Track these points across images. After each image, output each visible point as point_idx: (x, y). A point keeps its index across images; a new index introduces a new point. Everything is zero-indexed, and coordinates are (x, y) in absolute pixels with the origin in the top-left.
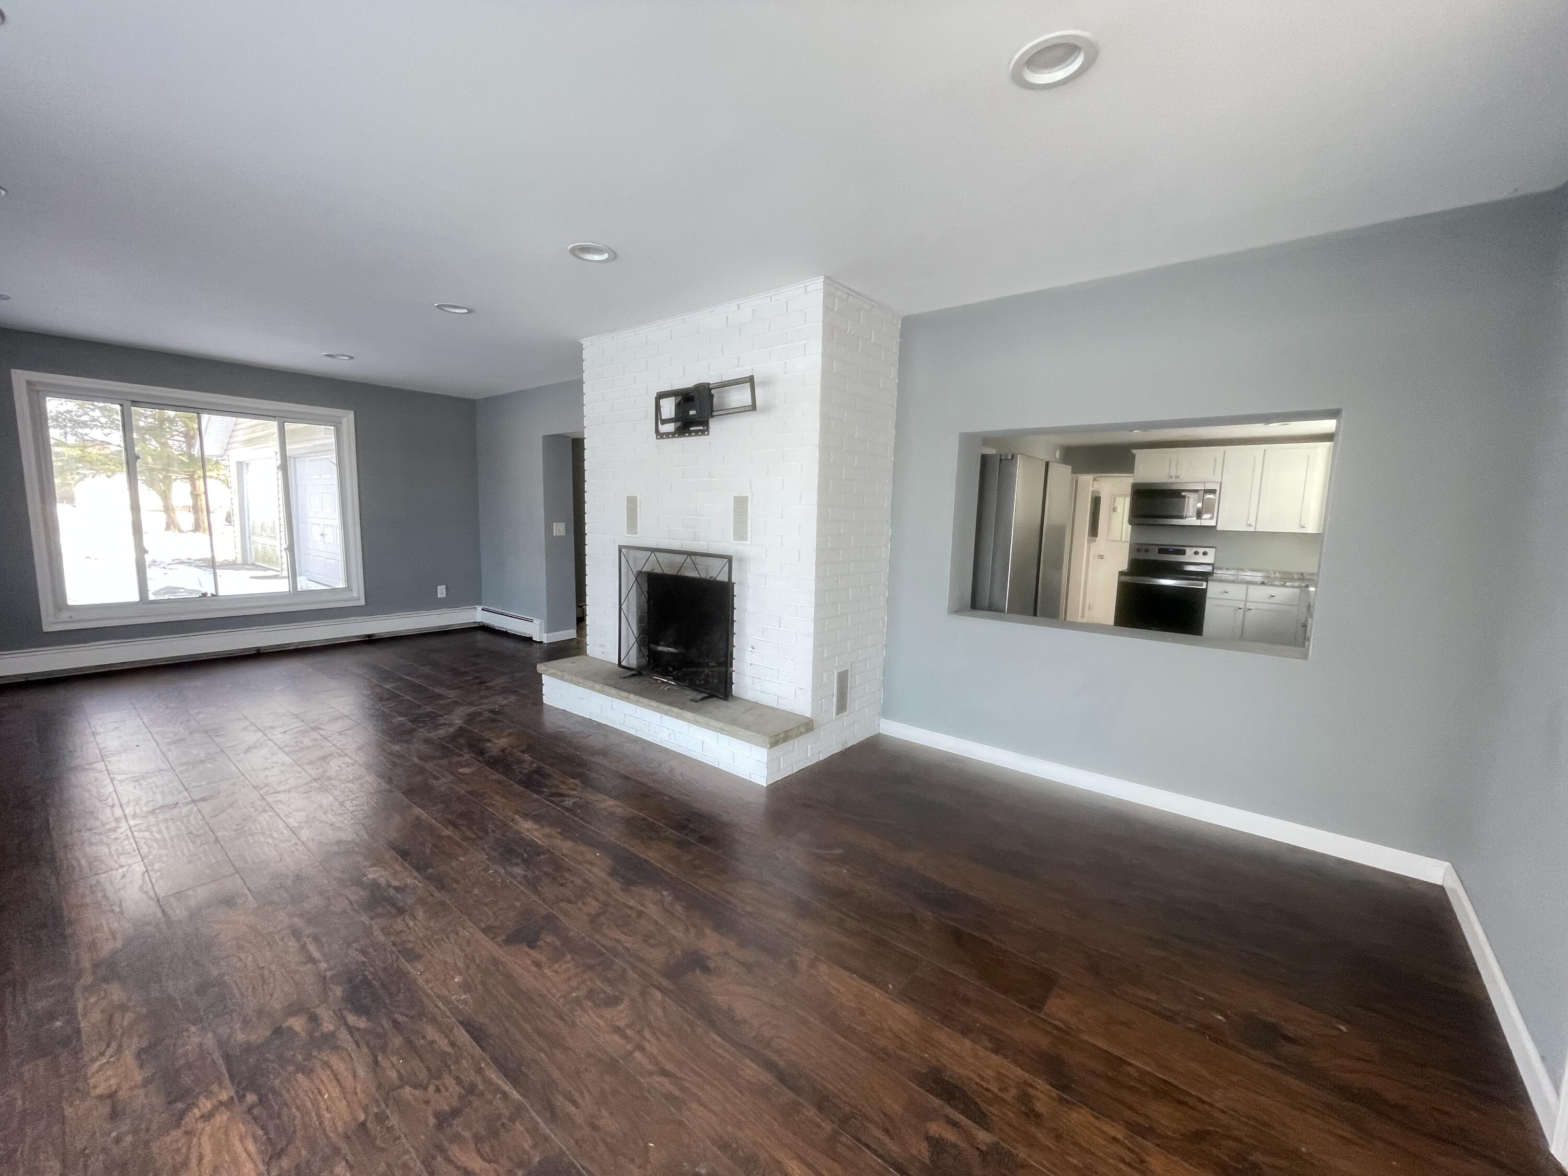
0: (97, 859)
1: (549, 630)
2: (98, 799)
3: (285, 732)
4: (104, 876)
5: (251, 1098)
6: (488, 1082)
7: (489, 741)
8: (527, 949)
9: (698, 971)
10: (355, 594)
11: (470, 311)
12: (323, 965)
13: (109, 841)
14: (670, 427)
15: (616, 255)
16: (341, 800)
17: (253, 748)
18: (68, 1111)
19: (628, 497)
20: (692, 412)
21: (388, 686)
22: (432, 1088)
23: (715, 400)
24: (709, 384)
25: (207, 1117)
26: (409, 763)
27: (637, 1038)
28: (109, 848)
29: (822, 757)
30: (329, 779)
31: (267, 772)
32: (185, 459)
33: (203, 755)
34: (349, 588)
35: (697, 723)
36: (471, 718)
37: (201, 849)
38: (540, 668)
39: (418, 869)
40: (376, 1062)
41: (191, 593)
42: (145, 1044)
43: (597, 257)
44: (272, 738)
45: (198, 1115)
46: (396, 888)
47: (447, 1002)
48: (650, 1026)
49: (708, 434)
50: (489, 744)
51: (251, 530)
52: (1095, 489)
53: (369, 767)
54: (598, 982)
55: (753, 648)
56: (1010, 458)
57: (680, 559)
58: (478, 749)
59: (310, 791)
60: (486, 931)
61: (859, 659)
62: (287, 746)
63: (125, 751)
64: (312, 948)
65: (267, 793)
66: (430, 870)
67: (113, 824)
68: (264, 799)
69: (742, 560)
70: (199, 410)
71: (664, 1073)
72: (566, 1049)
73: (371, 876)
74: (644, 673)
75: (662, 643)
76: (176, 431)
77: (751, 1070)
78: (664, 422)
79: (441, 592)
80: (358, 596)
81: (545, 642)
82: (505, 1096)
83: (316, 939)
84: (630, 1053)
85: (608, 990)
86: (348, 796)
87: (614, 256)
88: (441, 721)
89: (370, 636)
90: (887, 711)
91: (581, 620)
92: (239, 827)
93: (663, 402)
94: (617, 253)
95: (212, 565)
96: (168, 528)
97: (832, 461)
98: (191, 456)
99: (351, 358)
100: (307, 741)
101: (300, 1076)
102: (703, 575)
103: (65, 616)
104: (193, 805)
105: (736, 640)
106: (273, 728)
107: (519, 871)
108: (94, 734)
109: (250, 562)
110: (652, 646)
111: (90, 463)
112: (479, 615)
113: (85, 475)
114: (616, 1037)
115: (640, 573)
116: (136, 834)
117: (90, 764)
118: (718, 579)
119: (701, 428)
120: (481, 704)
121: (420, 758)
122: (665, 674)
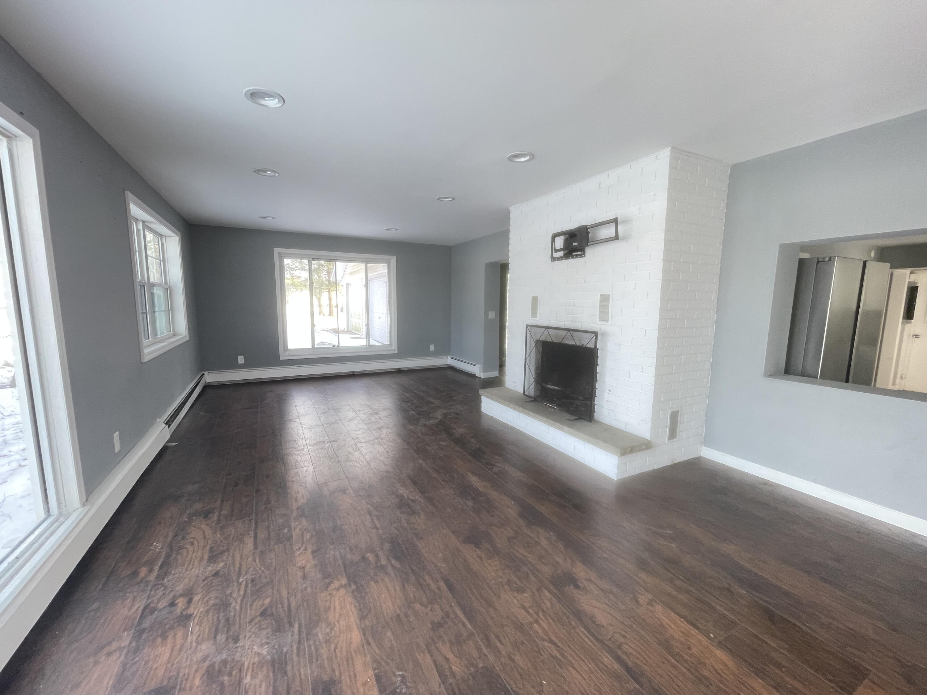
0: (297, 461)
1: (485, 371)
2: (297, 435)
3: (364, 413)
4: (299, 469)
5: (353, 587)
6: (454, 613)
7: (455, 429)
8: (475, 548)
9: (572, 586)
10: (393, 348)
11: (453, 199)
12: (381, 532)
13: (301, 455)
14: (561, 254)
15: (534, 156)
16: (387, 450)
17: (351, 419)
18: (290, 571)
19: (532, 296)
20: (574, 244)
21: (407, 395)
22: (429, 609)
23: (590, 235)
24: (587, 226)
25: (338, 589)
26: (417, 436)
27: (536, 616)
28: (301, 457)
29: (656, 467)
30: (382, 439)
31: (357, 432)
32: (327, 283)
33: (333, 421)
34: (391, 345)
35: (571, 434)
36: (445, 415)
37: (333, 464)
38: (481, 392)
39: (421, 492)
40: (404, 587)
41: (329, 345)
42: (314, 548)
43: (523, 159)
44: (359, 416)
45: (334, 587)
46: (411, 500)
47: (436, 566)
48: (543, 610)
49: (584, 257)
50: (454, 431)
51: (351, 315)
52: (912, 280)
53: (399, 435)
54: (512, 576)
55: (610, 391)
56: (827, 259)
57: (563, 333)
58: (448, 431)
59: (374, 444)
60: (454, 532)
61: (687, 404)
62: (365, 420)
63: (306, 415)
64: (376, 521)
65: (357, 442)
66: (427, 494)
67: (303, 447)
68: (356, 445)
69: (603, 335)
70: (335, 260)
71: (551, 641)
72: (495, 609)
73: (401, 492)
74: (538, 399)
75: (550, 384)
76: (324, 270)
77: (607, 659)
78: (557, 251)
79: (432, 348)
80: (394, 349)
81: (482, 377)
82: (464, 625)
83: (378, 518)
84: (531, 624)
85: (519, 583)
86: (390, 449)
87: (533, 157)
88: (431, 415)
89: (399, 369)
90: (707, 441)
91: (501, 366)
92: (347, 456)
93: (556, 239)
94: (534, 154)
95: (337, 332)
96: (320, 314)
97: (672, 269)
98: (329, 281)
99: (396, 230)
100: (373, 419)
101: (372, 583)
102: (578, 344)
103: (287, 353)
104: (330, 443)
105: (598, 385)
106: (359, 411)
107: (470, 503)
108: (296, 406)
109: (350, 331)
110: (544, 385)
111: (295, 286)
112: (449, 361)
113: (293, 291)
114: (523, 611)
115: (537, 342)
116: (310, 452)
117: (295, 419)
118: (587, 346)
119: (580, 253)
120: (450, 409)
121: (422, 434)
122: (552, 402)
